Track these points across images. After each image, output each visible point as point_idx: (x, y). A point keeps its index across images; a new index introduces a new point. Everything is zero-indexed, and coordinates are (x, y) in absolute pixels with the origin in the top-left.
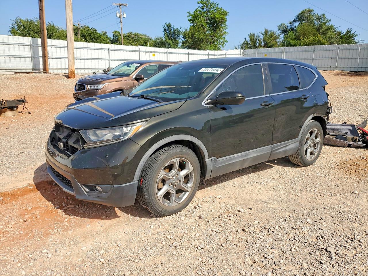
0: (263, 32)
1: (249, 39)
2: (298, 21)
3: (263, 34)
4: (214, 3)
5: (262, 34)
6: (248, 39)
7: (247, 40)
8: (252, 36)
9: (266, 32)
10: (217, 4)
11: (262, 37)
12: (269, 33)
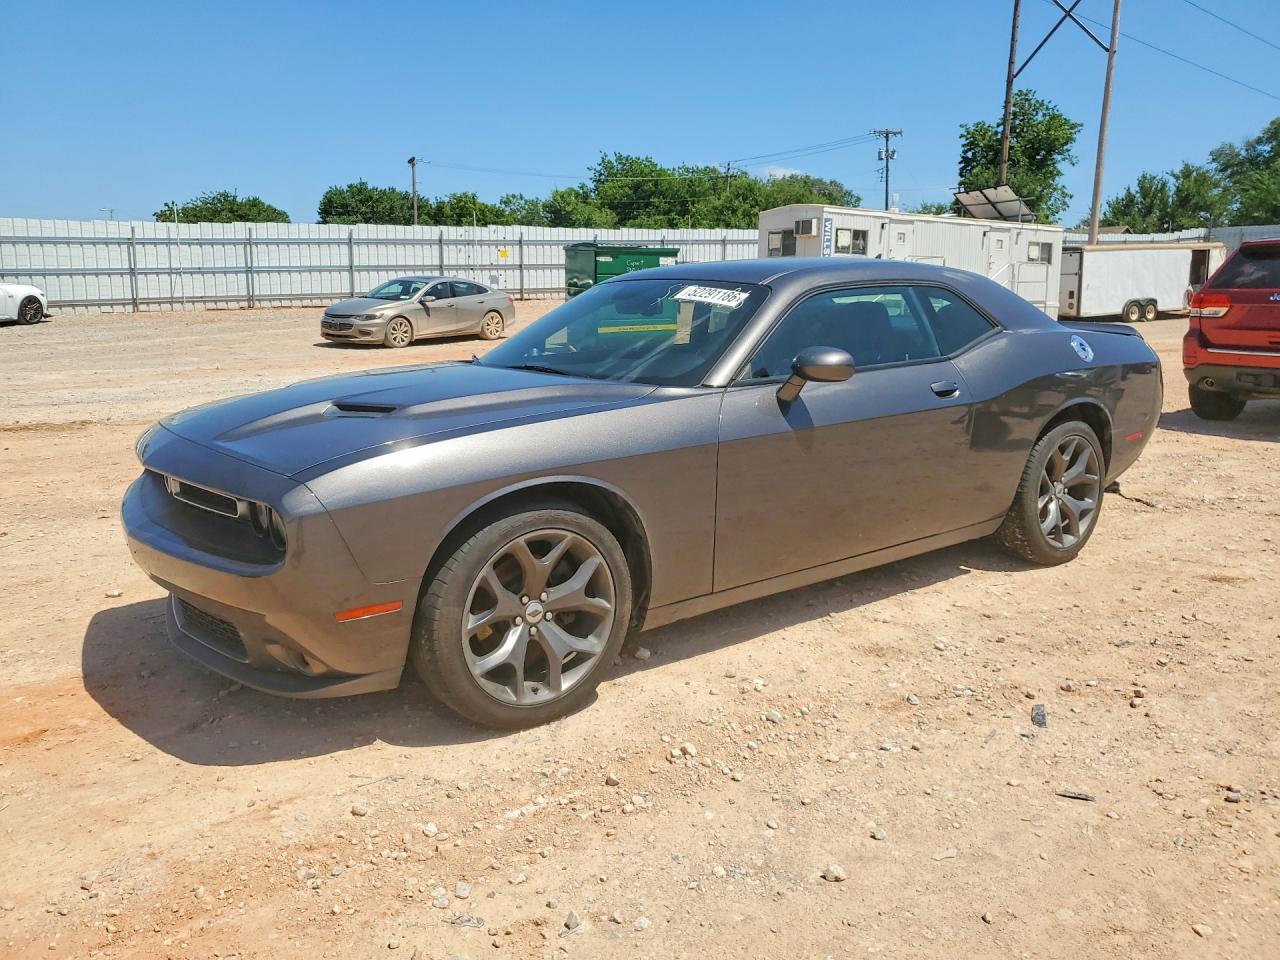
0: (1175, 172)
1: (1138, 189)
2: (1268, 140)
3: (1177, 178)
4: (1045, 103)
5: (1173, 175)
6: (1134, 189)
7: (1133, 192)
8: (1145, 184)
9: (1187, 173)
10: (1051, 106)
11: (1172, 185)
12: (1194, 174)
